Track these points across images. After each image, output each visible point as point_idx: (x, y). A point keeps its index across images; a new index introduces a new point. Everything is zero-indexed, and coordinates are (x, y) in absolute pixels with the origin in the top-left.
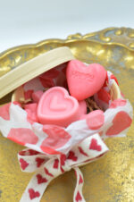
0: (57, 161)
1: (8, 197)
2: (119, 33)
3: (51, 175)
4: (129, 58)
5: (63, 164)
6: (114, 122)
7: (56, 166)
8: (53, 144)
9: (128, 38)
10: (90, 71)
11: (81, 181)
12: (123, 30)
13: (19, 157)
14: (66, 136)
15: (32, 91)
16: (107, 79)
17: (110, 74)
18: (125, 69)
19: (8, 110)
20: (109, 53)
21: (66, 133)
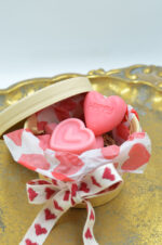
0: (68, 192)
1: (13, 232)
2: (148, 71)
3: (60, 209)
4: (157, 99)
5: (74, 195)
6: (130, 154)
7: (66, 199)
8: (65, 172)
9: (157, 77)
10: (109, 103)
11: (92, 217)
12: (152, 68)
13: (28, 186)
14: (79, 164)
15: (45, 123)
16: (127, 113)
17: (130, 108)
18: (152, 110)
19: (20, 136)
20: (135, 91)
21: (79, 160)
